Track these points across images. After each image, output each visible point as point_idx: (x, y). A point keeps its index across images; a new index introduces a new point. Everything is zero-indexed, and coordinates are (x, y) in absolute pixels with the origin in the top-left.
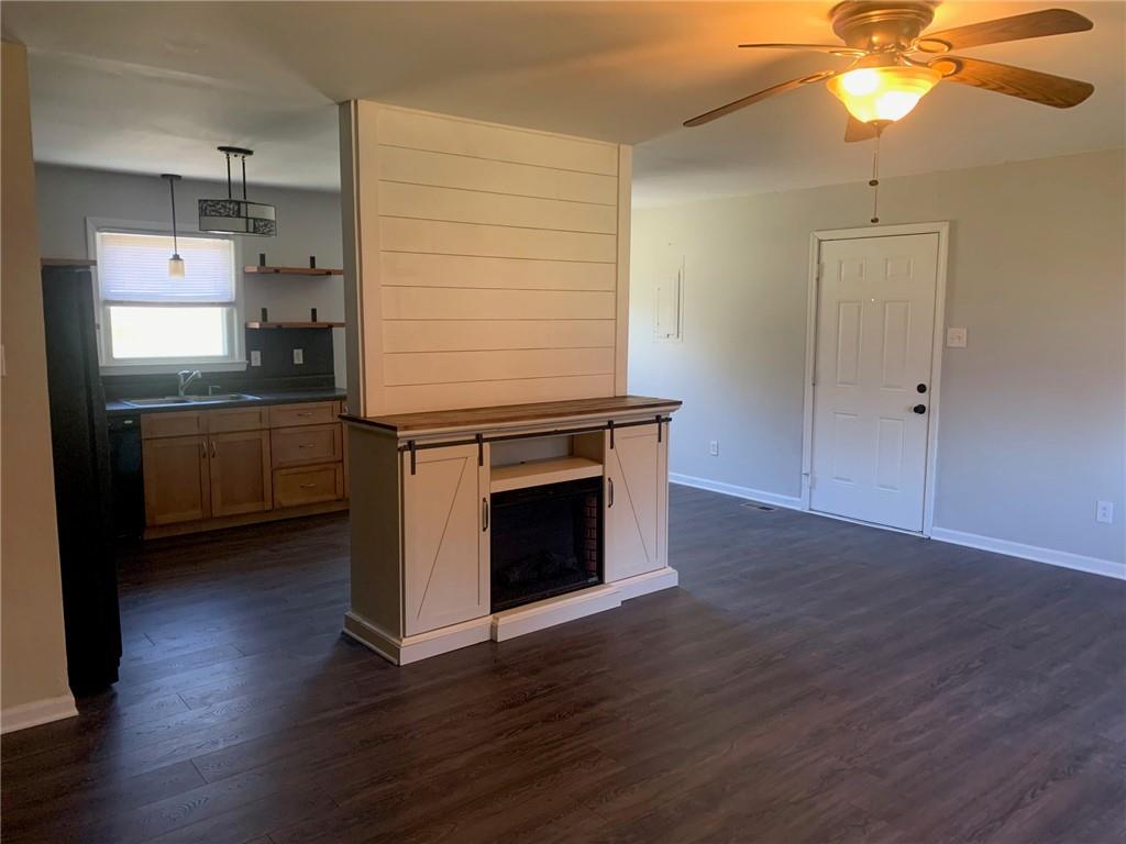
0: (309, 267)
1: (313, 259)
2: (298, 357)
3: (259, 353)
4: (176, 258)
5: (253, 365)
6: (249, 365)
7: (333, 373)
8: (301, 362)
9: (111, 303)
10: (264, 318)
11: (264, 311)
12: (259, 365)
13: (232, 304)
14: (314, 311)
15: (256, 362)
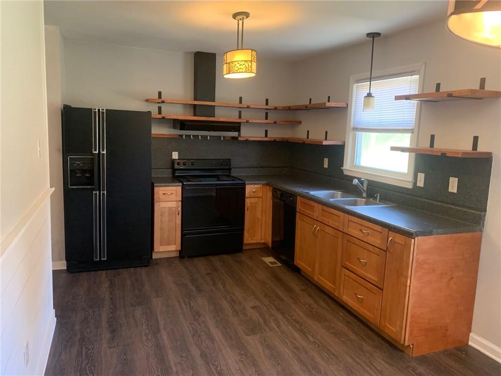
1: (483, 81)
2: (453, 185)
3: (423, 175)
4: (369, 95)
5: (418, 185)
6: (415, 183)
7: (486, 211)
8: (455, 191)
9: (356, 129)
10: (432, 145)
11: (433, 137)
12: (423, 186)
13: (411, 131)
14: (476, 139)
15: (421, 183)
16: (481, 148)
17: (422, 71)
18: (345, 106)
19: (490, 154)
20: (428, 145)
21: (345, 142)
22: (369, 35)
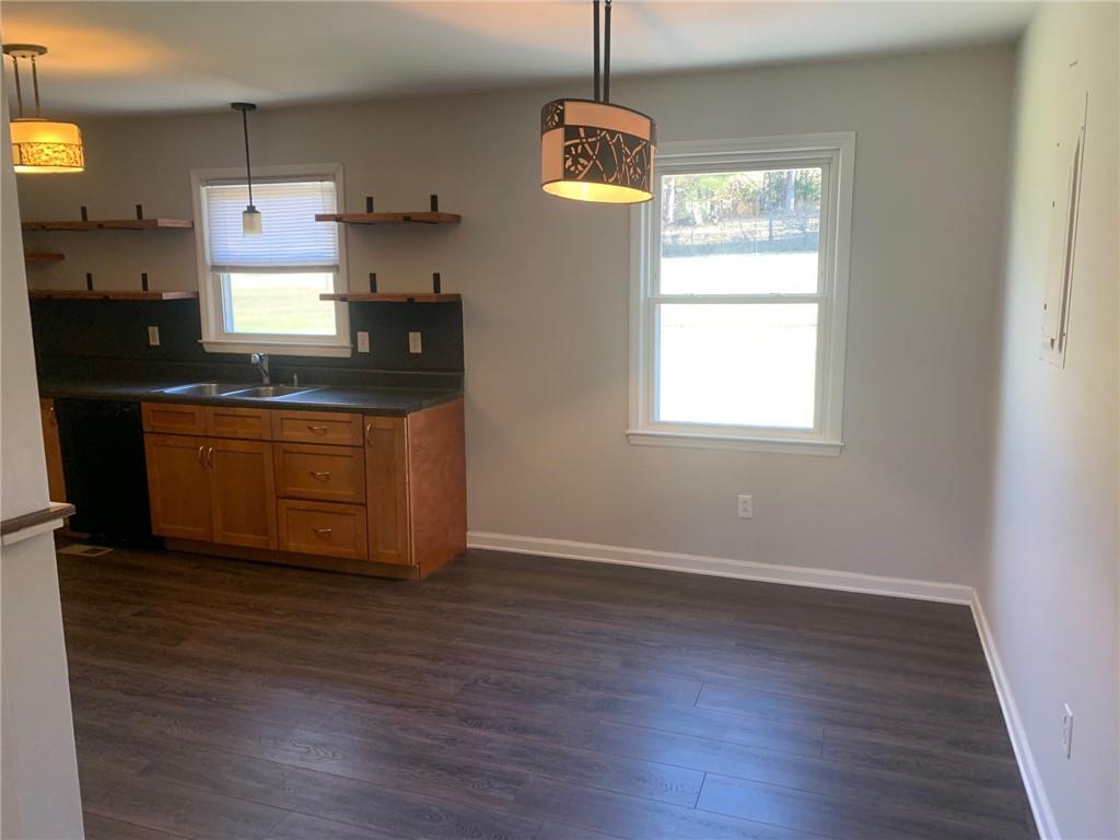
0: (429, 210)
1: (434, 199)
2: (415, 343)
3: (367, 334)
4: (251, 210)
5: (360, 350)
6: (355, 348)
7: (463, 370)
8: (419, 351)
9: (217, 268)
10: (373, 288)
11: (373, 277)
12: (368, 351)
13: (334, 268)
14: (437, 277)
15: (364, 346)
16: (446, 289)
17: (340, 174)
18: (189, 226)
19: (459, 295)
20: (367, 289)
21: (198, 293)
22: (235, 105)
